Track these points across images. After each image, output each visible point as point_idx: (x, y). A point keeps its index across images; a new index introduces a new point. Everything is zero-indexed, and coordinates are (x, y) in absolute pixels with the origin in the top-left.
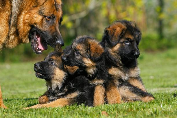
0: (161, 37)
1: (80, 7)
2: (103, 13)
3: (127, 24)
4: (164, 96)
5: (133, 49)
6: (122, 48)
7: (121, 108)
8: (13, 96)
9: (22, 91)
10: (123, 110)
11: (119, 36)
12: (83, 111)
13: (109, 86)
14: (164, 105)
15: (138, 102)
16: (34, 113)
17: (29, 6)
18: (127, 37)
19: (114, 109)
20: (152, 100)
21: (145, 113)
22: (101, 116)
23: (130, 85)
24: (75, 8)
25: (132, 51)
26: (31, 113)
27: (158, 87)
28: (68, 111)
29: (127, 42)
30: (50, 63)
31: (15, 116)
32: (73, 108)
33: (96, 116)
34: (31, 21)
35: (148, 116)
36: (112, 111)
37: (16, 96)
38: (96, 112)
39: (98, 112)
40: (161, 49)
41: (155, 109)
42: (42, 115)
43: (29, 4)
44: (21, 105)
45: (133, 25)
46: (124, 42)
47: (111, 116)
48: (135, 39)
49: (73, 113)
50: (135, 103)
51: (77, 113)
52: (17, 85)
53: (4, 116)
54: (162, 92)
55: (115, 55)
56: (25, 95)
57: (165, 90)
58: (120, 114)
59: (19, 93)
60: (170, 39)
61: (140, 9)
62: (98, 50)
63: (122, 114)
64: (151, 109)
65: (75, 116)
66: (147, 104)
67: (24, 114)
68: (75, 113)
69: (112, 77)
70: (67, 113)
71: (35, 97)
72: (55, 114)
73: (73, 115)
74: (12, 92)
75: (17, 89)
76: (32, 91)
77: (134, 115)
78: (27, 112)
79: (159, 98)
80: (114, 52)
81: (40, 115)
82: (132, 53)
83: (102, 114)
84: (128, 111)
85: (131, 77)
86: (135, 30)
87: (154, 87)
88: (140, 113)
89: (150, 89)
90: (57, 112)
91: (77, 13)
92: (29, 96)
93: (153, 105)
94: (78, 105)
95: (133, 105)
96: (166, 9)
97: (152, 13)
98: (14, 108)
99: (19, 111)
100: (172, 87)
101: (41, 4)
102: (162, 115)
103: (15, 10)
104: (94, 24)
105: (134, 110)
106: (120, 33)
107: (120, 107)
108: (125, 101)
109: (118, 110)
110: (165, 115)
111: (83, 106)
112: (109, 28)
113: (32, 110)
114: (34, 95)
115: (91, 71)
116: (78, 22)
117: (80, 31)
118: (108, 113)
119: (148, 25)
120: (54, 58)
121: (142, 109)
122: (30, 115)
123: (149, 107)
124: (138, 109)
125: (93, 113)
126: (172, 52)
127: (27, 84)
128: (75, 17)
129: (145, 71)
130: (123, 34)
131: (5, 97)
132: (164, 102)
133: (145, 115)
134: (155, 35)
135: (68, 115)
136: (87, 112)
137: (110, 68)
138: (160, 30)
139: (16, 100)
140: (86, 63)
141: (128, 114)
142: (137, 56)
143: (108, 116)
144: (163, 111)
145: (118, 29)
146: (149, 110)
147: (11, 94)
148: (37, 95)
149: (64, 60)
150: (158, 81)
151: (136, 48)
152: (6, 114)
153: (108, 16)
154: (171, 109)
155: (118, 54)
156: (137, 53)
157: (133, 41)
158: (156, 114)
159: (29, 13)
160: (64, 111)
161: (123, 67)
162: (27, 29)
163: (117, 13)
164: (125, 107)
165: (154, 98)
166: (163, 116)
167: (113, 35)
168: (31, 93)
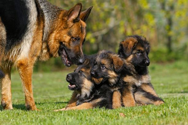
0: (170, 51)
1: (101, 25)
2: (121, 31)
3: (138, 38)
4: (172, 100)
5: (144, 59)
6: (135, 58)
7: (136, 111)
8: (45, 100)
9: (53, 96)
10: (138, 112)
11: (132, 48)
12: (104, 113)
13: (124, 92)
14: (172, 108)
15: (150, 105)
16: (63, 114)
17: (60, 27)
18: (138, 48)
19: (130, 112)
20: (162, 104)
21: (156, 114)
22: (119, 117)
23: (143, 91)
24: (98, 27)
25: (143, 60)
26: (61, 114)
27: (168, 93)
28: (91, 113)
29: (139, 53)
30: (79, 74)
31: (47, 117)
32: (96, 110)
33: (115, 117)
34: (61, 39)
35: (159, 117)
36: (128, 113)
37: (47, 100)
38: (115, 113)
39: (117, 114)
40: (170, 61)
41: (165, 111)
42: (70, 116)
43: (60, 25)
44: (52, 108)
45: (143, 39)
46: (136, 53)
47: (128, 117)
48: (145, 50)
49: (96, 114)
50: (148, 106)
51: (99, 114)
52: (48, 91)
53: (37, 117)
54: (171, 97)
55: (130, 64)
56: (55, 99)
57: (173, 95)
58: (135, 116)
59: (50, 98)
60: (177, 53)
61: (152, 27)
62: (119, 63)
63: (137, 115)
64: (162, 111)
65: (97, 117)
66: (158, 107)
67: (54, 115)
68: (97, 114)
69: (127, 84)
70: (90, 114)
71: (64, 101)
72: (81, 115)
73: (96, 116)
74: (44, 97)
75: (49, 94)
76: (61, 96)
77: (147, 116)
78: (57, 114)
79: (168, 102)
80: (128, 62)
81: (68, 116)
82: (144, 62)
83: (120, 115)
84: (142, 113)
85: (143, 84)
86: (145, 43)
87: (164, 93)
88: (152, 115)
89: (161, 94)
90: (82, 114)
91: (99, 30)
92: (58, 101)
93: (163, 108)
94: (100, 108)
95: (146, 108)
96: (174, 28)
97: (162, 30)
98: (46, 110)
99: (50, 113)
100: (179, 93)
101: (70, 27)
102: (170, 116)
103: (47, 29)
104: (113, 40)
105: (147, 112)
106: (132, 46)
107: (135, 109)
108: (139, 105)
109: (133, 112)
110: (173, 116)
111: (104, 109)
112: (123, 41)
113: (61, 112)
114: (63, 99)
115: (113, 81)
116: (100, 38)
117: (101, 46)
118: (125, 114)
119: (159, 41)
120: (83, 70)
121: (154, 111)
122: (59, 116)
123: (160, 110)
124: (151, 111)
125: (113, 114)
126: (179, 63)
127: (57, 91)
128: (97, 34)
129: (157, 80)
130: (135, 46)
131: (38, 101)
132: (172, 105)
133: (156, 116)
134: (164, 49)
135: (91, 116)
136: (107, 114)
137: (125, 76)
138: (169, 45)
139: (48, 104)
140: (110, 75)
141: (142, 115)
142: (148, 64)
143: (125, 117)
144: (172, 113)
145: (131, 42)
146: (160, 112)
147: (43, 99)
148: (65, 99)
149: (93, 75)
150: (167, 88)
151: (147, 58)
152: (39, 115)
153: (125, 33)
154: (178, 111)
155: (132, 63)
156: (147, 62)
157: (144, 52)
158: (165, 115)
159: (60, 33)
160: (88, 113)
161: (136, 75)
162: (56, 45)
163: (133, 30)
164: (140, 109)
165: (164, 102)
166: (172, 117)
167: (127, 48)
168: (61, 98)
